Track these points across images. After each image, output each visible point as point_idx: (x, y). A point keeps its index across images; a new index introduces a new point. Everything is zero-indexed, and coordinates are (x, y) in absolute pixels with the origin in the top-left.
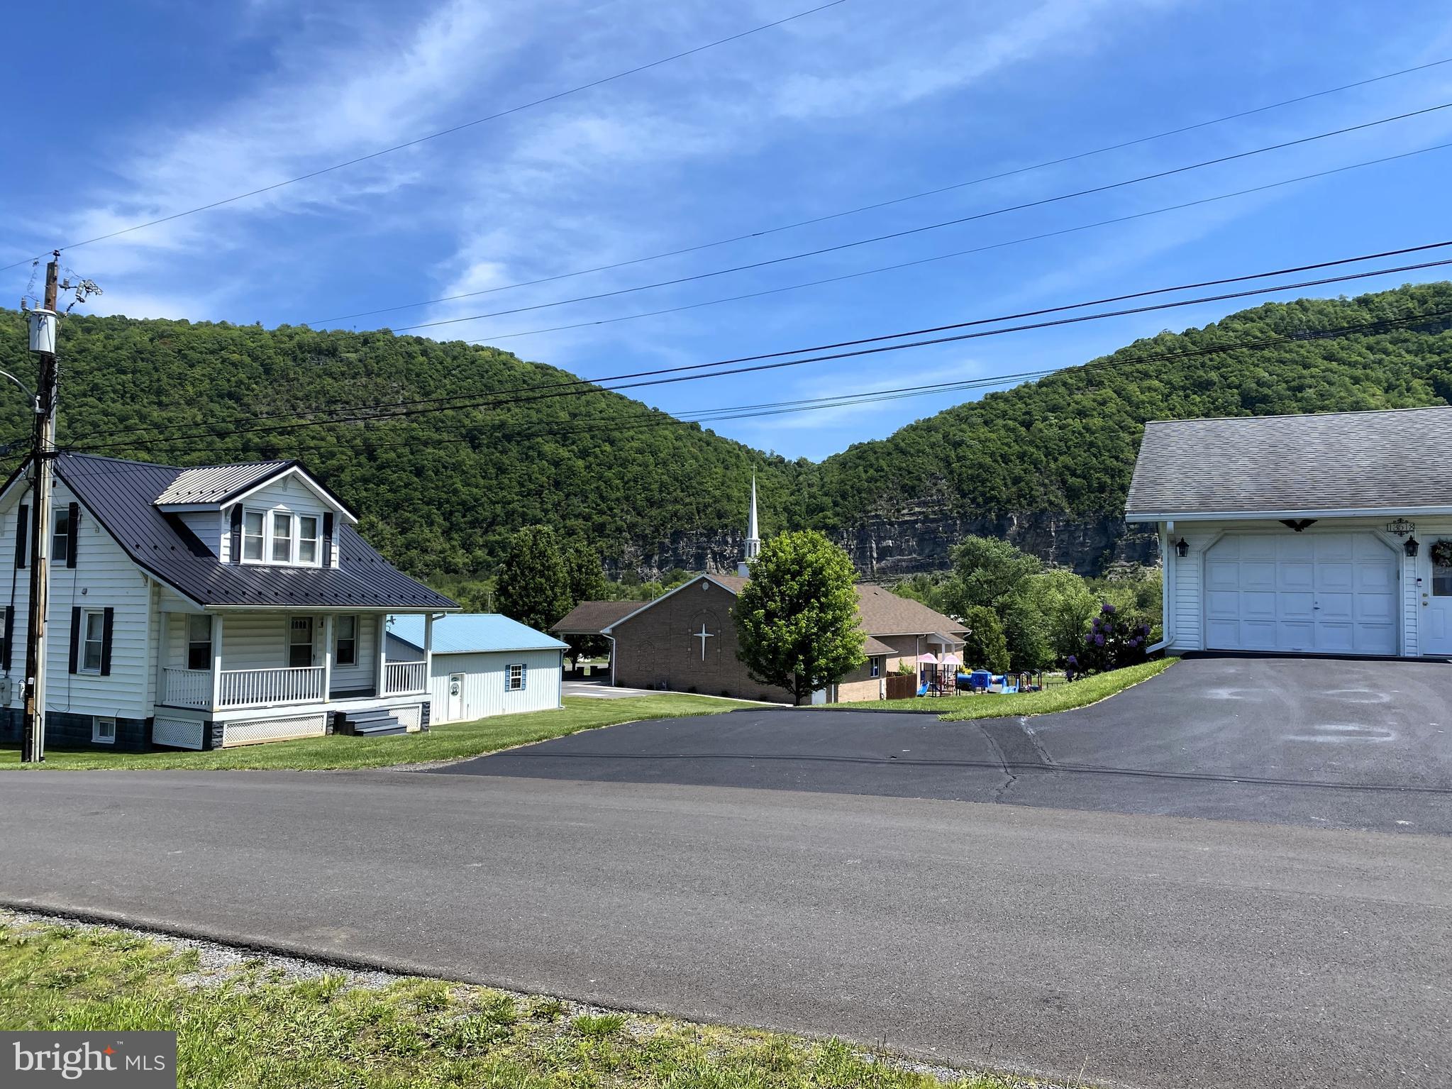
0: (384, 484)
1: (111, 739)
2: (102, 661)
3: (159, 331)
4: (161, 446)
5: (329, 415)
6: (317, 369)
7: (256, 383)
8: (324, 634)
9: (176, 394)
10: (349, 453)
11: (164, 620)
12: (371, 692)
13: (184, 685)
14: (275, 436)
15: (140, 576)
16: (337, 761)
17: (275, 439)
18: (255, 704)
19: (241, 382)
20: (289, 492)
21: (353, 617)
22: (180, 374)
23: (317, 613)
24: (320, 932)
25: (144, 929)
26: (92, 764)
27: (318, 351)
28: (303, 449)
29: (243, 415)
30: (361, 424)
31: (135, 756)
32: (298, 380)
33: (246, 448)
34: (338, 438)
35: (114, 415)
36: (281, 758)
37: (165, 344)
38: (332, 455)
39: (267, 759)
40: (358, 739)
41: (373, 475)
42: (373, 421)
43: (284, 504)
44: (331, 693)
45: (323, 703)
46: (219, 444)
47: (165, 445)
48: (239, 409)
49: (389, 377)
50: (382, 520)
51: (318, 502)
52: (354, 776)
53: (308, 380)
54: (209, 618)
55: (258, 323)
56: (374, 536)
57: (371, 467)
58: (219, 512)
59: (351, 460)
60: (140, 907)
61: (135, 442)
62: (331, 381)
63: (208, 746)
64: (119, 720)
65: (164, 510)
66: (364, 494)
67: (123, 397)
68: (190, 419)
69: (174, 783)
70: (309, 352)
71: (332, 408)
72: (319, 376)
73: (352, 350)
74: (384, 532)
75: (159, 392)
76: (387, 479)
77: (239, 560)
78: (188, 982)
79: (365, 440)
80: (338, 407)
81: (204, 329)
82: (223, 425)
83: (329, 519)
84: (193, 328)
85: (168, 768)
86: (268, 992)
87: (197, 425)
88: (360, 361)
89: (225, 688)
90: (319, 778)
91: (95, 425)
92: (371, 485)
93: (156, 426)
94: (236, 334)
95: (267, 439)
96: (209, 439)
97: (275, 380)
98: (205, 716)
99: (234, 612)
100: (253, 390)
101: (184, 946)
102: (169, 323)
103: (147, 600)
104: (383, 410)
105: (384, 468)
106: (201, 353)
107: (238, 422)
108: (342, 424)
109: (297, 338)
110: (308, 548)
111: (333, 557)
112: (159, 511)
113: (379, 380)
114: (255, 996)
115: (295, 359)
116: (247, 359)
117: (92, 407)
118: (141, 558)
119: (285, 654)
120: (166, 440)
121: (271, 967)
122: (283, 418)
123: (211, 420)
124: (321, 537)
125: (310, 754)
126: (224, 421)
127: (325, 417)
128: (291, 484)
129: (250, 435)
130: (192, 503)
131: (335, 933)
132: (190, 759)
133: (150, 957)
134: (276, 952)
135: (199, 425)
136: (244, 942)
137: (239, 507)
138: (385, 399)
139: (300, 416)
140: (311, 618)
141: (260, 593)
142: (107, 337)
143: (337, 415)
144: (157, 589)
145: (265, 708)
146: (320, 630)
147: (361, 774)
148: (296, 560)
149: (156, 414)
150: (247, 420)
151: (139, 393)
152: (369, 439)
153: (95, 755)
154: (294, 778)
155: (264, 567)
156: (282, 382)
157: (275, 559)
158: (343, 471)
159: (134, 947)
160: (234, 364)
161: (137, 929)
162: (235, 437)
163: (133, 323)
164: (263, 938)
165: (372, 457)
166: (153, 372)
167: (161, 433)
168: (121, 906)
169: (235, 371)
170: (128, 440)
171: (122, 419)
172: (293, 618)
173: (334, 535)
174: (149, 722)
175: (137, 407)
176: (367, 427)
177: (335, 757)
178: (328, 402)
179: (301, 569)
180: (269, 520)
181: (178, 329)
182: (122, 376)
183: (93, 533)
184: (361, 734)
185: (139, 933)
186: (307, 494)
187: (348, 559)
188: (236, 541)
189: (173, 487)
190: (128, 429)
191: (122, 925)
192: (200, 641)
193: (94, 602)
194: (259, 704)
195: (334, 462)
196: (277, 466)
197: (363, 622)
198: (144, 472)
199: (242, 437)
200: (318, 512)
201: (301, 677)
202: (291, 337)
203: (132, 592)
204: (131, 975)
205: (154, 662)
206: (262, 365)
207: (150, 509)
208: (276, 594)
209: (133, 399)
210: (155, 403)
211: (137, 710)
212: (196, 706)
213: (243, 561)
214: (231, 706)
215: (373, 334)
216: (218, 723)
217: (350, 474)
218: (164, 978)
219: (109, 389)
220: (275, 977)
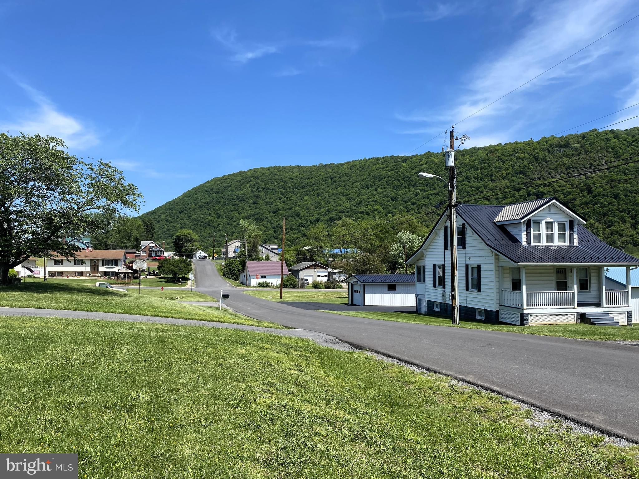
0: (597, 204)
1: (483, 318)
2: (478, 286)
3: (490, 150)
4: (493, 198)
5: (567, 175)
6: (560, 154)
7: (532, 165)
8: (573, 276)
9: (498, 176)
10: (578, 191)
11: (500, 270)
12: (599, 304)
13: (511, 297)
14: (542, 188)
15: (490, 252)
16: (585, 336)
17: (542, 189)
18: (542, 307)
19: (525, 166)
20: (552, 212)
21: (587, 269)
22: (499, 166)
23: (568, 266)
24: (587, 413)
25: (508, 396)
26: (478, 327)
27: (560, 146)
28: (555, 191)
29: (527, 181)
30: (583, 177)
31: (493, 326)
32: (551, 161)
33: (529, 195)
34: (572, 185)
35: (475, 187)
36: (557, 332)
37: (492, 155)
38: (570, 193)
39: (551, 332)
40: (593, 326)
41: (591, 200)
42: (590, 175)
43: (549, 217)
44: (578, 304)
45: (574, 308)
46: (517, 194)
47: (494, 197)
48: (525, 178)
49: (597, 152)
50: (597, 222)
51: (566, 215)
52: (595, 343)
53: (555, 160)
54: (519, 269)
55: (531, 139)
56: (593, 230)
57: (590, 197)
58: (521, 223)
59: (579, 195)
60: (505, 387)
61: (483, 197)
62: (567, 159)
63: (522, 324)
64: (486, 310)
65: (498, 224)
66: (587, 210)
67: (477, 179)
68: (504, 185)
69: (511, 338)
70: (556, 147)
71: (568, 171)
72: (561, 158)
73: (577, 142)
74: (598, 228)
75: (491, 176)
76: (598, 202)
77: (531, 243)
78: (529, 422)
79: (586, 185)
80: (572, 170)
81: (508, 146)
82: (518, 186)
83: (571, 223)
84: (504, 146)
85: (508, 332)
86: (566, 435)
87: (507, 187)
88: (581, 147)
89: (528, 299)
90: (577, 342)
91: (468, 192)
92: (591, 205)
93: (491, 189)
94: (521, 145)
95: (538, 189)
96: (513, 192)
97: (540, 163)
98: (520, 311)
99: (530, 266)
100: (531, 169)
101: (524, 406)
102: (494, 146)
103: (493, 262)
104: (595, 168)
105: (597, 196)
106: (508, 156)
107: (525, 184)
108: (574, 178)
109: (550, 142)
110: (562, 237)
111: (575, 240)
112: (496, 225)
113: (591, 154)
114: (560, 436)
115: (549, 152)
116: (527, 156)
117: (466, 185)
118: (490, 244)
119: (554, 285)
120: (495, 195)
121: (566, 425)
122: (545, 179)
123: (513, 184)
124: (568, 231)
125: (570, 331)
126: (519, 184)
127: (565, 176)
128: (552, 208)
129: (530, 189)
130: (509, 220)
131: (596, 415)
132: (516, 328)
133: (511, 408)
134: (567, 418)
135: (508, 187)
136: (552, 411)
137: (529, 220)
138: (596, 163)
139: (553, 177)
140: (565, 269)
141: (541, 258)
142: (470, 157)
143: (571, 174)
144: (497, 257)
145: (547, 309)
146: (570, 274)
147: (599, 343)
148: (557, 242)
149: (491, 185)
150: (529, 182)
151: (484, 177)
152: (588, 183)
153: (478, 324)
154: (564, 341)
155: (542, 246)
156: (544, 163)
157: (547, 242)
158: (575, 200)
159: (505, 403)
160: (522, 159)
161: (504, 396)
162: (524, 190)
163: (480, 149)
164: (560, 411)
165: (590, 192)
166: (489, 168)
167: (493, 192)
168: (497, 385)
169: (522, 162)
170: (480, 197)
171: (478, 189)
172: (557, 269)
173: (574, 230)
174: (497, 312)
175: (483, 183)
176: (586, 178)
177: (584, 333)
178: (566, 169)
179: (559, 246)
180: (543, 225)
181: (497, 148)
182: (477, 171)
183: (471, 235)
184: (595, 324)
185: (506, 398)
186: (560, 212)
187: (582, 241)
188: (529, 235)
189: (501, 214)
190: (481, 192)
191: (499, 393)
192: (516, 279)
193: (473, 263)
194: (544, 307)
195: (570, 197)
196: (546, 201)
197: (592, 271)
198: (489, 209)
199: (527, 190)
200: (566, 220)
201: (562, 295)
202: (547, 142)
203: (487, 258)
204: (505, 414)
205: (498, 287)
206: (534, 157)
207: (492, 224)
208: (549, 258)
209: (481, 180)
210: (490, 180)
211: (493, 307)
212: (516, 306)
213: (533, 244)
214: (531, 307)
215: (587, 133)
216: (526, 314)
217: (579, 201)
218: (518, 418)
219: (472, 177)
220: (569, 429)
